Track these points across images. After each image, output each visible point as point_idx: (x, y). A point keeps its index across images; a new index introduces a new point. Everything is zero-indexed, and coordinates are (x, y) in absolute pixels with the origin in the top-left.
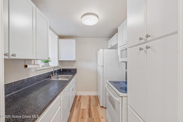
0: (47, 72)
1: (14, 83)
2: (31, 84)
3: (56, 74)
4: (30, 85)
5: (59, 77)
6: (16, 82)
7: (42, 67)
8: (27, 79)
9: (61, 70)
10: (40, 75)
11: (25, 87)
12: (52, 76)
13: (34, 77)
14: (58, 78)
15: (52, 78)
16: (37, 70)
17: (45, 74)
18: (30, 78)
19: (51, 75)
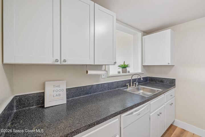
0: (123, 80)
1: (83, 87)
2: (101, 91)
3: (135, 84)
4: (99, 92)
5: (140, 89)
6: (85, 86)
7: (118, 73)
8: (97, 85)
9: (148, 79)
10: (112, 83)
11: (94, 93)
12: (129, 86)
13: (105, 83)
14: (138, 89)
15: (128, 87)
16: (108, 76)
17: (119, 81)
18: (100, 84)
19: (127, 84)
